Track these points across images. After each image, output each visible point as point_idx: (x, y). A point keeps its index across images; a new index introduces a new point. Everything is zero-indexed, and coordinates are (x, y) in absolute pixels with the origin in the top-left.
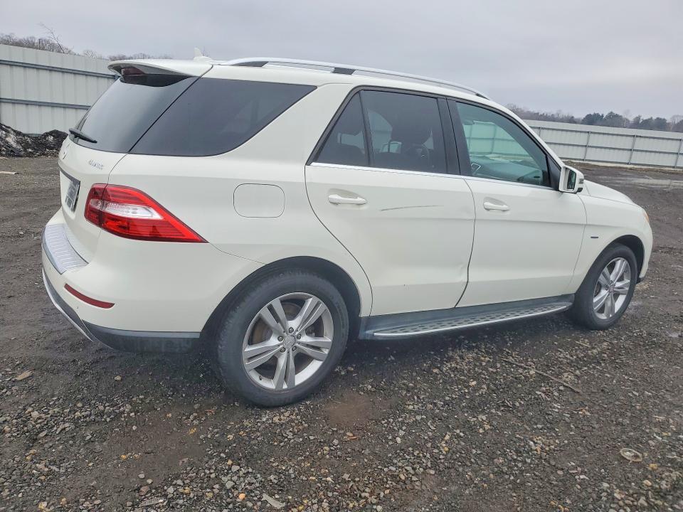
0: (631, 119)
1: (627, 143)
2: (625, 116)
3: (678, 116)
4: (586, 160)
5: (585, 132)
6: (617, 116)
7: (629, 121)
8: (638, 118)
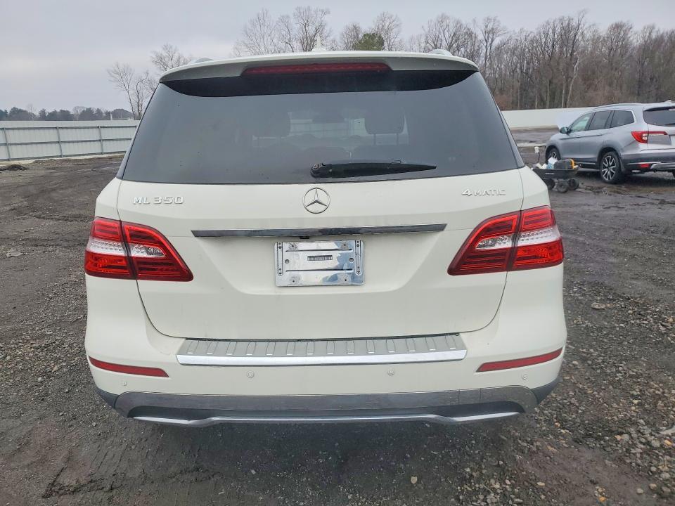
0: (37, 113)
1: (94, 135)
2: (29, 111)
3: (78, 107)
4: (64, 156)
5: (53, 128)
6: (21, 111)
7: (35, 115)
8: (43, 112)
